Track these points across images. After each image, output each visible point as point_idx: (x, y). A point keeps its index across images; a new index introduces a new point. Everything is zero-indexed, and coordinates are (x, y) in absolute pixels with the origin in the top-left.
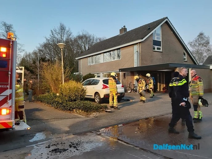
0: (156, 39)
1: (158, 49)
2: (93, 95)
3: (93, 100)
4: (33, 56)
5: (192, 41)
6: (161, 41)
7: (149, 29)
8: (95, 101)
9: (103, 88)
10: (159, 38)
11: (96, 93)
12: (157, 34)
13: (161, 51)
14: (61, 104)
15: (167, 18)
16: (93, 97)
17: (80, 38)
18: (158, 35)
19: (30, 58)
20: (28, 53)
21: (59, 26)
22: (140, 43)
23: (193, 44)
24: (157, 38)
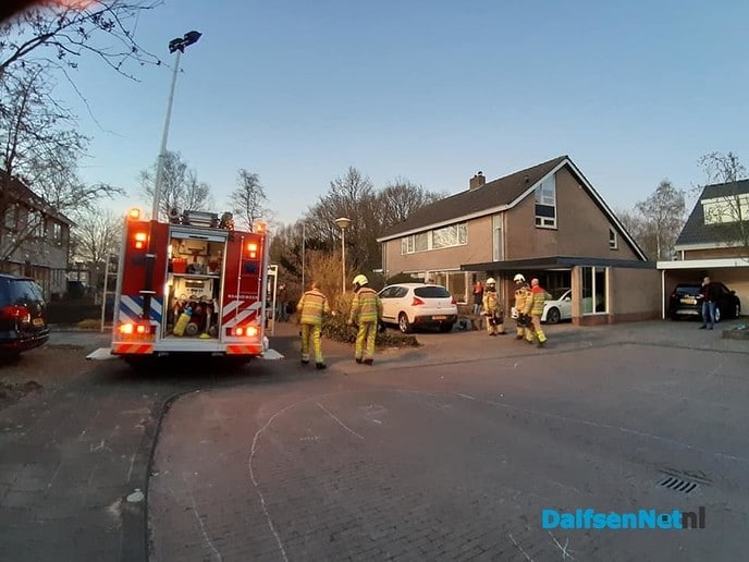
0: (542, 204)
1: (546, 222)
2: (397, 317)
3: (396, 327)
4: (296, 233)
5: (644, 200)
6: (555, 205)
7: (527, 181)
8: (399, 329)
9: (414, 304)
10: (551, 201)
11: (402, 314)
12: (546, 191)
13: (555, 227)
14: (337, 330)
15: (567, 157)
16: (396, 321)
17: (393, 192)
18: (547, 193)
19: (289, 237)
20: (286, 226)
21: (347, 173)
22: (504, 211)
23: (647, 208)
24: (545, 200)
